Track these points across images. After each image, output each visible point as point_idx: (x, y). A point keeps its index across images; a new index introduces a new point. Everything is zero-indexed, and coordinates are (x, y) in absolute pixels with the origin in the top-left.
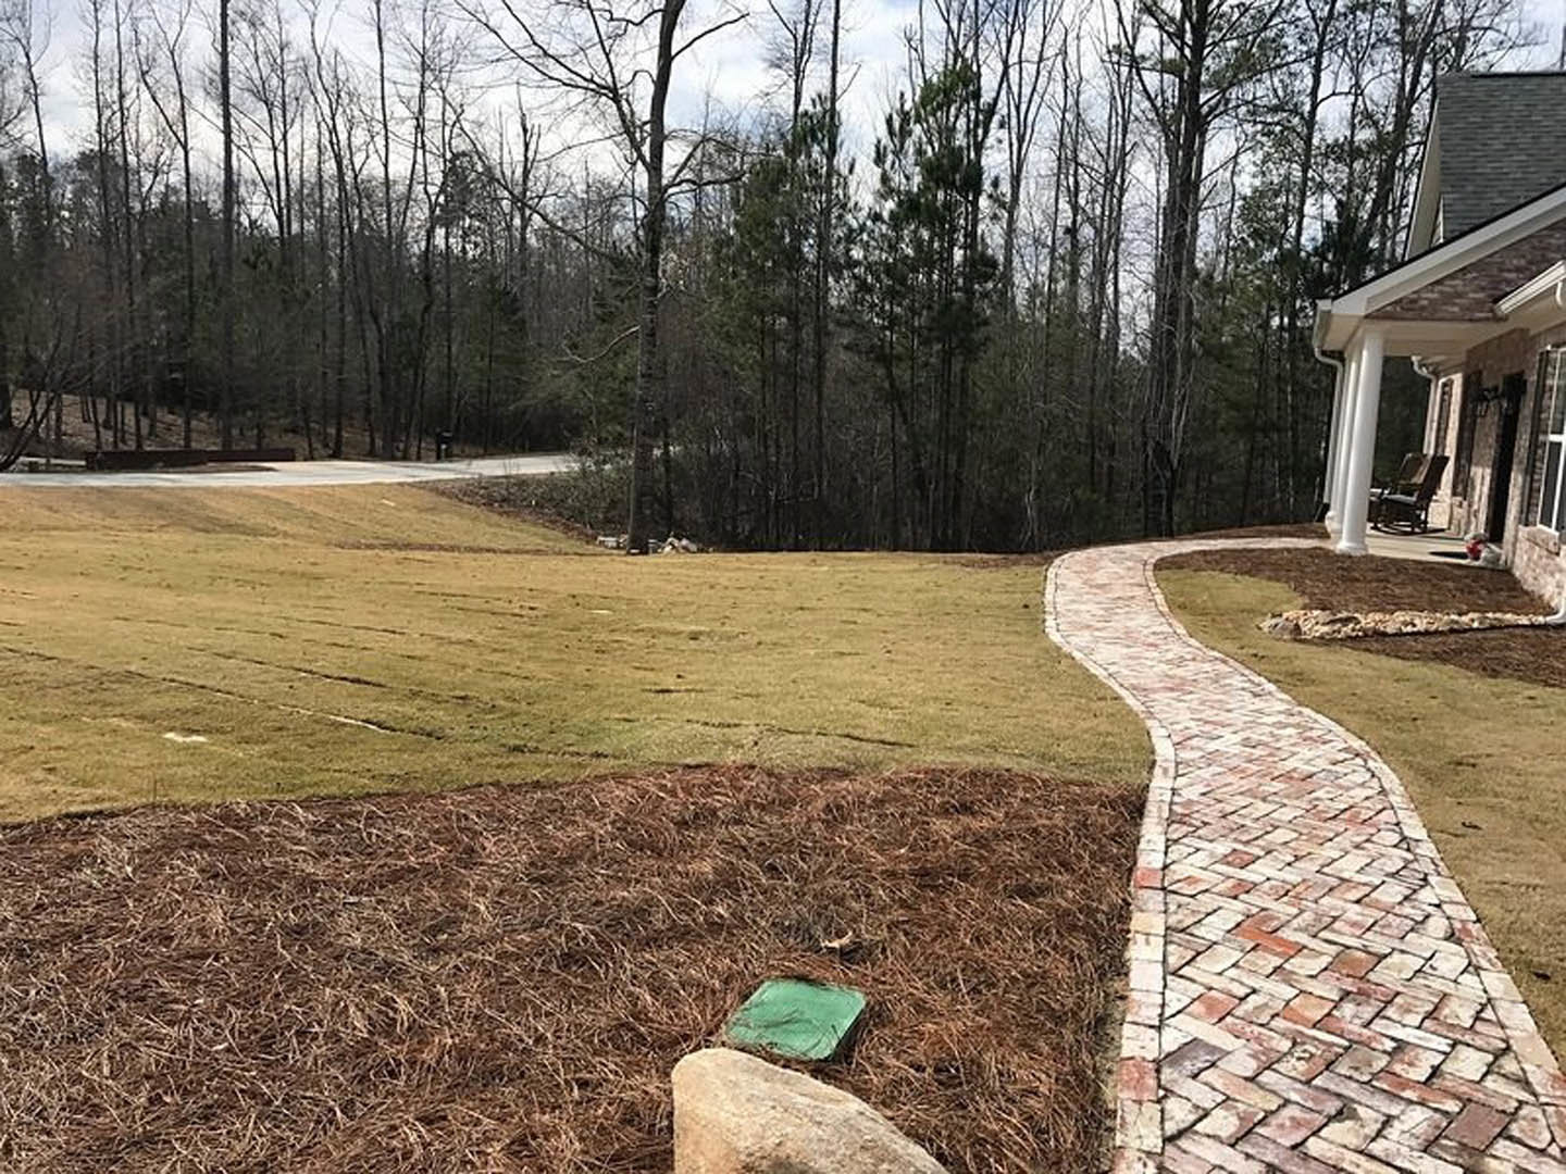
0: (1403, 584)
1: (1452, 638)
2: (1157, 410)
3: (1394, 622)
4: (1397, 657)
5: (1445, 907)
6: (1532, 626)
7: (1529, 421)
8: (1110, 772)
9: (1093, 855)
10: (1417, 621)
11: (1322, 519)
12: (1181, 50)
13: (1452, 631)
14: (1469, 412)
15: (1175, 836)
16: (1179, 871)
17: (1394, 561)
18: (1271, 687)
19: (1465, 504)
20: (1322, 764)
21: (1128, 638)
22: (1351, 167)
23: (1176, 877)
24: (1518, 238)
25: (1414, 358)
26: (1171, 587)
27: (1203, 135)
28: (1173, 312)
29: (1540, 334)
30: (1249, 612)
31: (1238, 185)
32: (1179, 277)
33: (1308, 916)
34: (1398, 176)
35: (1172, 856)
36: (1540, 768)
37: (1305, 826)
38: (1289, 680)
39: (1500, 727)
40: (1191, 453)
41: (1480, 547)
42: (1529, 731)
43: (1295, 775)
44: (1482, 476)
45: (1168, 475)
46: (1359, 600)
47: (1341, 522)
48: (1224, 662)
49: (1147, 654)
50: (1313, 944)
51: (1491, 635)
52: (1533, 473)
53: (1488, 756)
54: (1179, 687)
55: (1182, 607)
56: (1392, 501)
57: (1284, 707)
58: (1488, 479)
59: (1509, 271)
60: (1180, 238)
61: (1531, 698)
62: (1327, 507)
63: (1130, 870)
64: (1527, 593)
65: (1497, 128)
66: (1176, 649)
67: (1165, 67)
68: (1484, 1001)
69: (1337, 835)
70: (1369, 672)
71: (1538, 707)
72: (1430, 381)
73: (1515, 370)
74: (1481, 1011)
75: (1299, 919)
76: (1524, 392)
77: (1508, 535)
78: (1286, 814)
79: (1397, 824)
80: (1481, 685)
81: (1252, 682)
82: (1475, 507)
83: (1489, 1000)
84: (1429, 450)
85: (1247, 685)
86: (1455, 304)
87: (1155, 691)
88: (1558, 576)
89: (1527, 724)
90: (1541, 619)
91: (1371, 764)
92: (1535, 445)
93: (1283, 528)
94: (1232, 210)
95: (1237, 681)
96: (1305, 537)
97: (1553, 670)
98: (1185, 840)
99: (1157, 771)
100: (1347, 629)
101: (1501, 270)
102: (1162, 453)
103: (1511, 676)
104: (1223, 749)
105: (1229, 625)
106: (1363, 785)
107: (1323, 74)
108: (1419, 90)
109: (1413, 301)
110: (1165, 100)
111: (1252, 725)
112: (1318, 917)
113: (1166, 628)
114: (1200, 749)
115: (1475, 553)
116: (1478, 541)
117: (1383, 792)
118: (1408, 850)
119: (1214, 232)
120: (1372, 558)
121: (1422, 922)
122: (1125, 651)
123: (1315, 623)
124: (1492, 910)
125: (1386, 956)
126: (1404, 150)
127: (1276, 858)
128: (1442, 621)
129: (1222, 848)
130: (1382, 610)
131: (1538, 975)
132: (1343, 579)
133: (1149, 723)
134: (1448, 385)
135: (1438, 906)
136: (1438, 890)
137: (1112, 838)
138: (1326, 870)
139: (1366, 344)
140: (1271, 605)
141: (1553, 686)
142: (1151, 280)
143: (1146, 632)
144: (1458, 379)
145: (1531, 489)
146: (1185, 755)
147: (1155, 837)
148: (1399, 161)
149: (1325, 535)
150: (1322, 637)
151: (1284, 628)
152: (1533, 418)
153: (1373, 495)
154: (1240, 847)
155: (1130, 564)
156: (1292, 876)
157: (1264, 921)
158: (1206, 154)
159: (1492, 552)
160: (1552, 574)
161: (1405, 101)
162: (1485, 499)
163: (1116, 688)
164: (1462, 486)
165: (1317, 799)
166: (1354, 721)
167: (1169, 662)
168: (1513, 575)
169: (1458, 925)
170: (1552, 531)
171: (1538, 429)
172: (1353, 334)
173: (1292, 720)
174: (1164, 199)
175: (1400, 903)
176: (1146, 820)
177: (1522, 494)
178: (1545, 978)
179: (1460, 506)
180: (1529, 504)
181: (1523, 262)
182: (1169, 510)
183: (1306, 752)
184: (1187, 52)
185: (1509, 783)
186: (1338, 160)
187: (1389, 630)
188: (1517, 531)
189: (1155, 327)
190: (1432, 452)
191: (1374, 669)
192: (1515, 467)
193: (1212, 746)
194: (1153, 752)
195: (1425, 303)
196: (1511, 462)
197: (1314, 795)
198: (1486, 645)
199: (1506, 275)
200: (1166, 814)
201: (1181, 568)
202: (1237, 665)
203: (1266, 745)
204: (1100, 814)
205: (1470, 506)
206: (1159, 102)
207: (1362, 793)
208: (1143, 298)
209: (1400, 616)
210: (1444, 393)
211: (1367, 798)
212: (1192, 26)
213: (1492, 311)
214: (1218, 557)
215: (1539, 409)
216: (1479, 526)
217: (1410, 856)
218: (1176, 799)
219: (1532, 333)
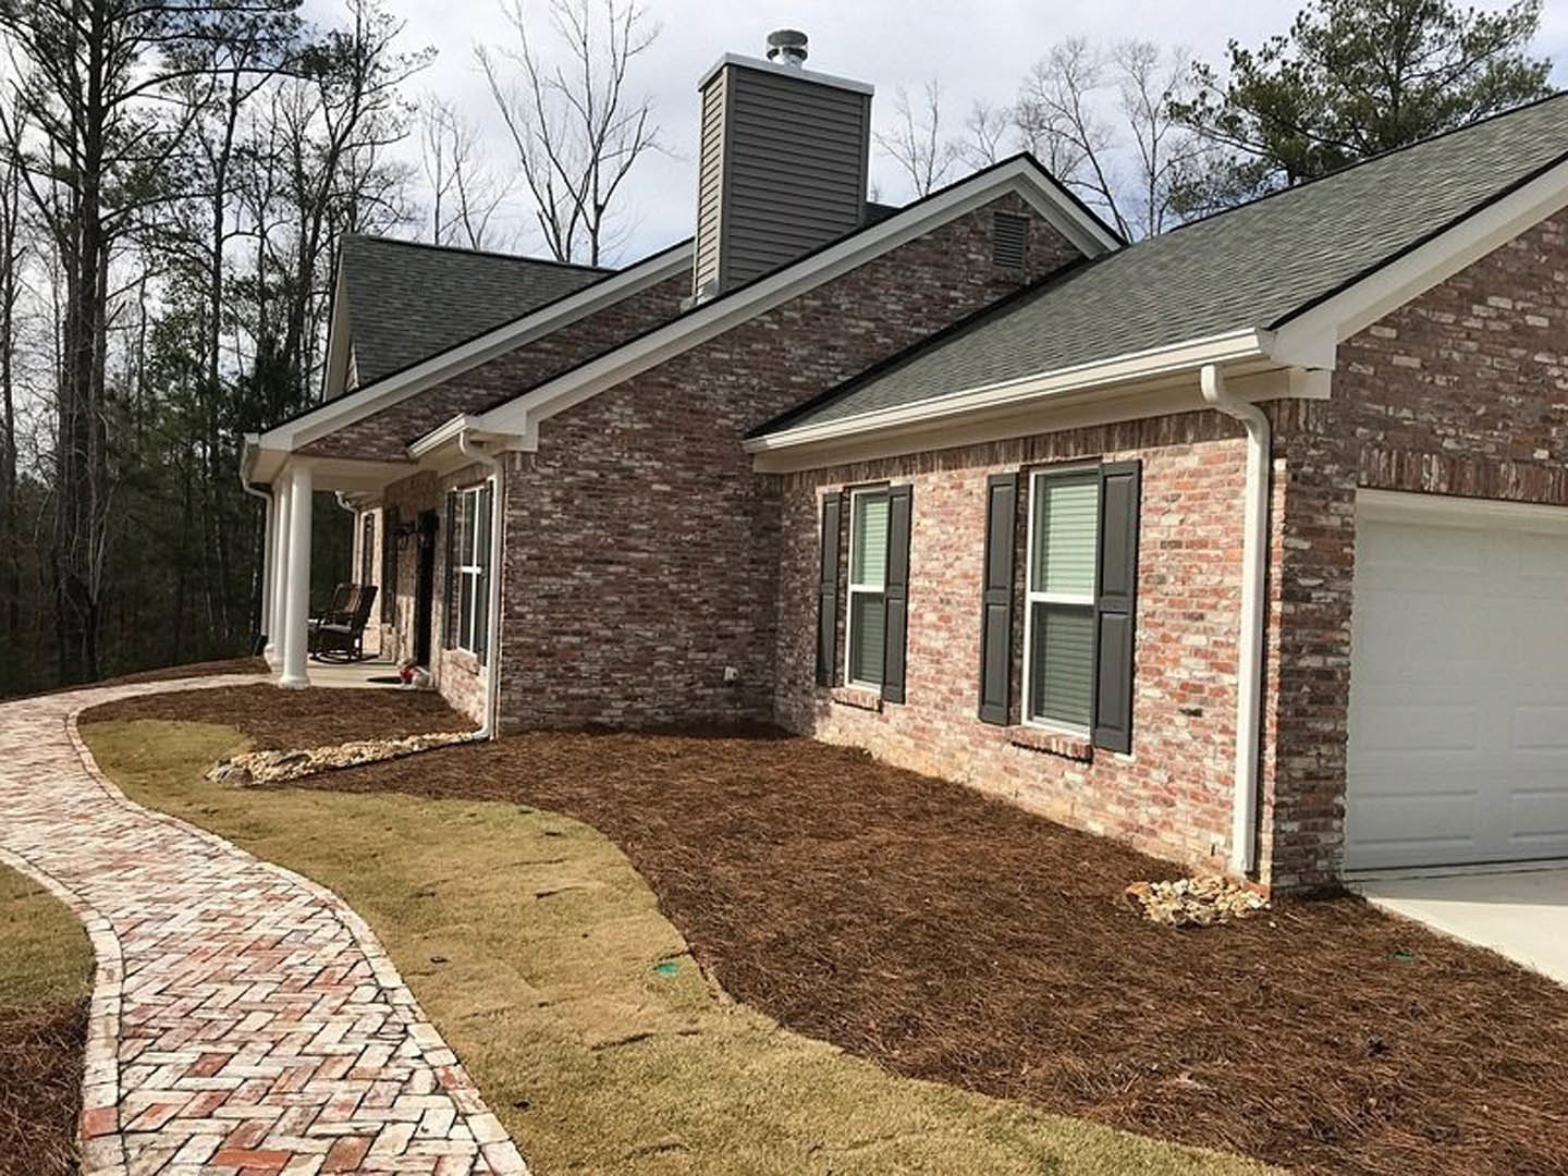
0: (345, 715)
1: (397, 765)
2: (69, 541)
3: (343, 754)
4: (350, 791)
5: (427, 1056)
6: (463, 743)
7: (443, 554)
8: (40, 990)
9: (23, 1110)
10: (364, 751)
11: (260, 652)
12: (74, 159)
13: (397, 757)
14: (390, 545)
15: (129, 1057)
16: (139, 1101)
17: (335, 691)
18: (227, 845)
19: (394, 630)
20: (290, 924)
21: (51, 813)
22: (263, 306)
23: (135, 1111)
24: (422, 389)
25: (337, 493)
26: (102, 743)
27: (106, 251)
28: (82, 435)
29: (446, 476)
30: (194, 761)
31: (148, 308)
32: (87, 398)
33: (294, 1113)
34: (308, 321)
35: (128, 1084)
36: (488, 885)
37: (280, 1001)
38: (245, 833)
39: (450, 849)
40: (113, 587)
41: (412, 671)
42: (474, 848)
43: (263, 944)
44: (407, 604)
45: (88, 611)
46: (306, 735)
47: (282, 654)
48: (171, 824)
49: (77, 829)
50: (303, 1145)
51: (430, 756)
52: (451, 601)
53: (444, 881)
54: (119, 864)
55: (116, 764)
56: (329, 630)
57: (242, 866)
58: (412, 607)
59: (416, 418)
60: (85, 356)
61: (472, 815)
62: (265, 640)
63: (75, 1118)
64: (454, 711)
65: (396, 289)
66: (113, 817)
67: (57, 173)
68: (475, 1151)
69: (315, 1004)
70: (326, 812)
71: (479, 822)
72: (353, 514)
73: (429, 507)
74: (474, 1164)
75: (285, 1120)
76: (438, 527)
77: (434, 658)
78: (259, 993)
79: (372, 976)
80: (430, 809)
81: (205, 843)
82: (403, 633)
83: (479, 1147)
84: (358, 580)
85: (198, 847)
86: (374, 446)
87: (87, 873)
88: (478, 693)
89: (473, 842)
90: (469, 736)
91: (339, 913)
92: (451, 576)
93: (221, 663)
94: (143, 332)
95: (187, 845)
96: (247, 673)
97: (486, 784)
98: (142, 1059)
99: (101, 976)
100: (299, 768)
101: (410, 417)
102: (78, 589)
103: (452, 795)
104: (178, 930)
105: (174, 780)
106: (333, 939)
107: (224, 210)
108: (319, 243)
109: (337, 440)
110: (58, 208)
111: (207, 895)
112: (305, 1109)
113: (99, 794)
114: (151, 936)
115: (407, 678)
116: (410, 665)
117: (354, 942)
118: (386, 1002)
119: (124, 353)
120: (315, 690)
121: (409, 1081)
122: (49, 828)
123: (266, 766)
124: (470, 1048)
125: (378, 1133)
126: (311, 296)
127: (252, 1051)
128: (388, 746)
129: (187, 1057)
130: (331, 744)
131: (518, 1106)
132: (289, 714)
133: (85, 916)
134: (370, 518)
135: (421, 1057)
136: (418, 1040)
137: (47, 1081)
138: (308, 1049)
139: (296, 479)
140: (216, 751)
141: (487, 800)
142: (53, 398)
143: (73, 801)
144: (378, 513)
145: (450, 617)
146: (134, 948)
147: (104, 1065)
148: (307, 307)
149: (266, 669)
150: (274, 781)
151: (234, 776)
152: (447, 551)
153: (311, 625)
154: (209, 1048)
155: (47, 720)
156: (271, 1068)
157: (245, 1136)
158: (109, 271)
159: (422, 674)
160: (474, 692)
161: (308, 252)
162: (411, 625)
163: (39, 877)
164: (390, 614)
165: (290, 967)
166: (318, 869)
167: (104, 834)
168: (440, 696)
169: (441, 1073)
170: (471, 654)
171: (452, 562)
172: (281, 468)
173: (252, 879)
174: (63, 313)
175: (385, 1065)
176: (91, 1045)
177: (444, 621)
178: (524, 1105)
179: (390, 632)
180: (450, 631)
181: (427, 411)
182: (91, 652)
183: (271, 915)
184: (81, 162)
185: (465, 906)
186: (250, 296)
187: (340, 764)
188: (441, 654)
189: (59, 451)
190: (360, 582)
191: (330, 808)
192: (435, 596)
193: (166, 929)
194: (93, 952)
195: (346, 442)
196: (431, 592)
197: (284, 964)
198: (428, 768)
199: (414, 422)
200: (115, 1031)
201: (111, 719)
202: (186, 825)
203: (227, 914)
204: (29, 1053)
205: (398, 632)
206: (51, 207)
207: (333, 949)
208: (45, 416)
209: (349, 748)
210: (366, 526)
211: (340, 954)
212: (84, 136)
213: (405, 453)
214: (152, 702)
215: (451, 544)
216: (408, 652)
217: (388, 1009)
218: (127, 1007)
219: (439, 475)
